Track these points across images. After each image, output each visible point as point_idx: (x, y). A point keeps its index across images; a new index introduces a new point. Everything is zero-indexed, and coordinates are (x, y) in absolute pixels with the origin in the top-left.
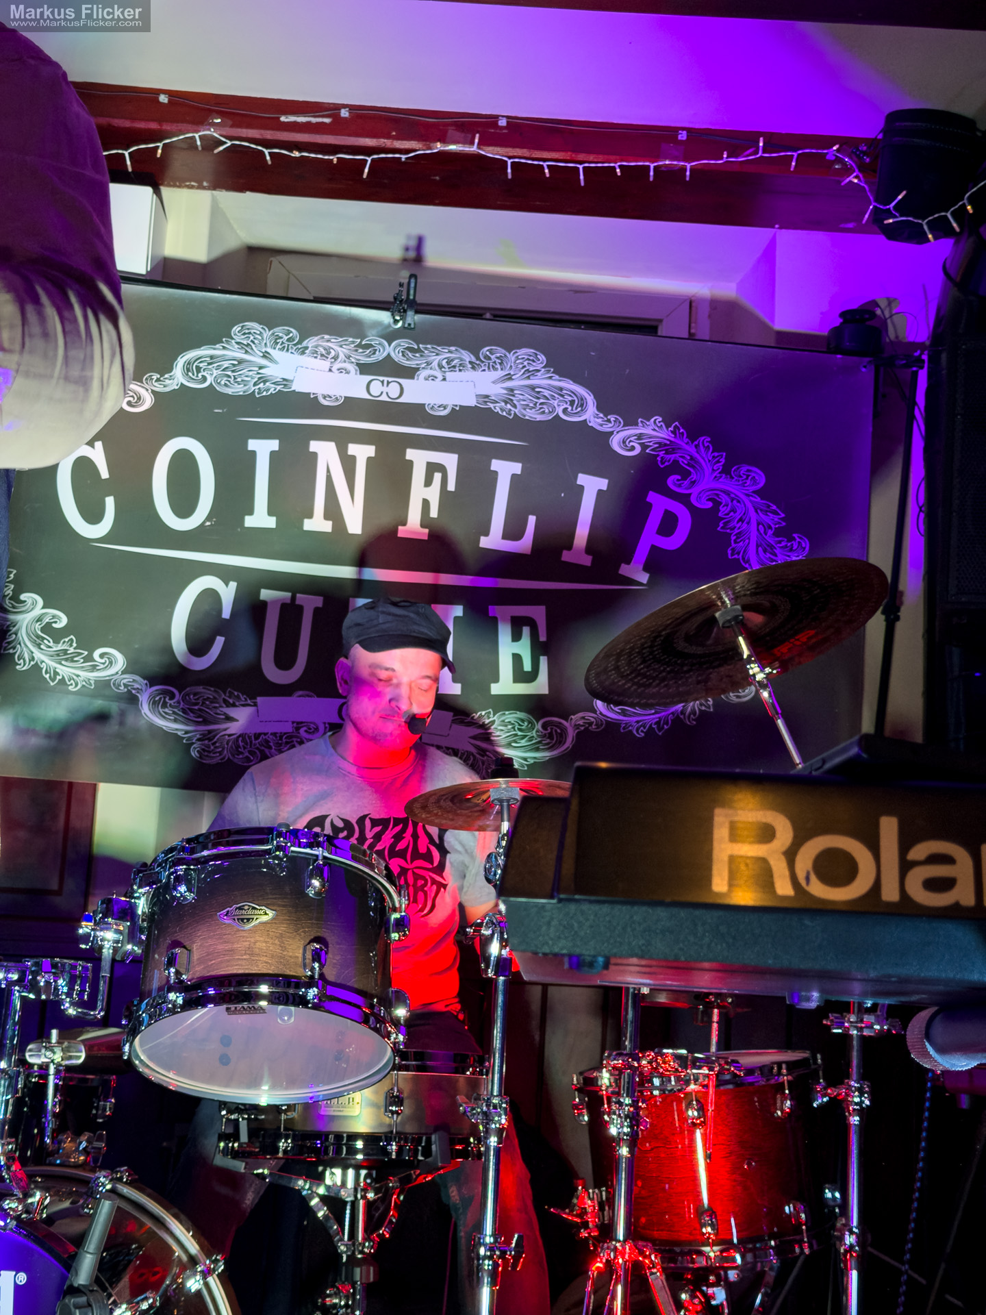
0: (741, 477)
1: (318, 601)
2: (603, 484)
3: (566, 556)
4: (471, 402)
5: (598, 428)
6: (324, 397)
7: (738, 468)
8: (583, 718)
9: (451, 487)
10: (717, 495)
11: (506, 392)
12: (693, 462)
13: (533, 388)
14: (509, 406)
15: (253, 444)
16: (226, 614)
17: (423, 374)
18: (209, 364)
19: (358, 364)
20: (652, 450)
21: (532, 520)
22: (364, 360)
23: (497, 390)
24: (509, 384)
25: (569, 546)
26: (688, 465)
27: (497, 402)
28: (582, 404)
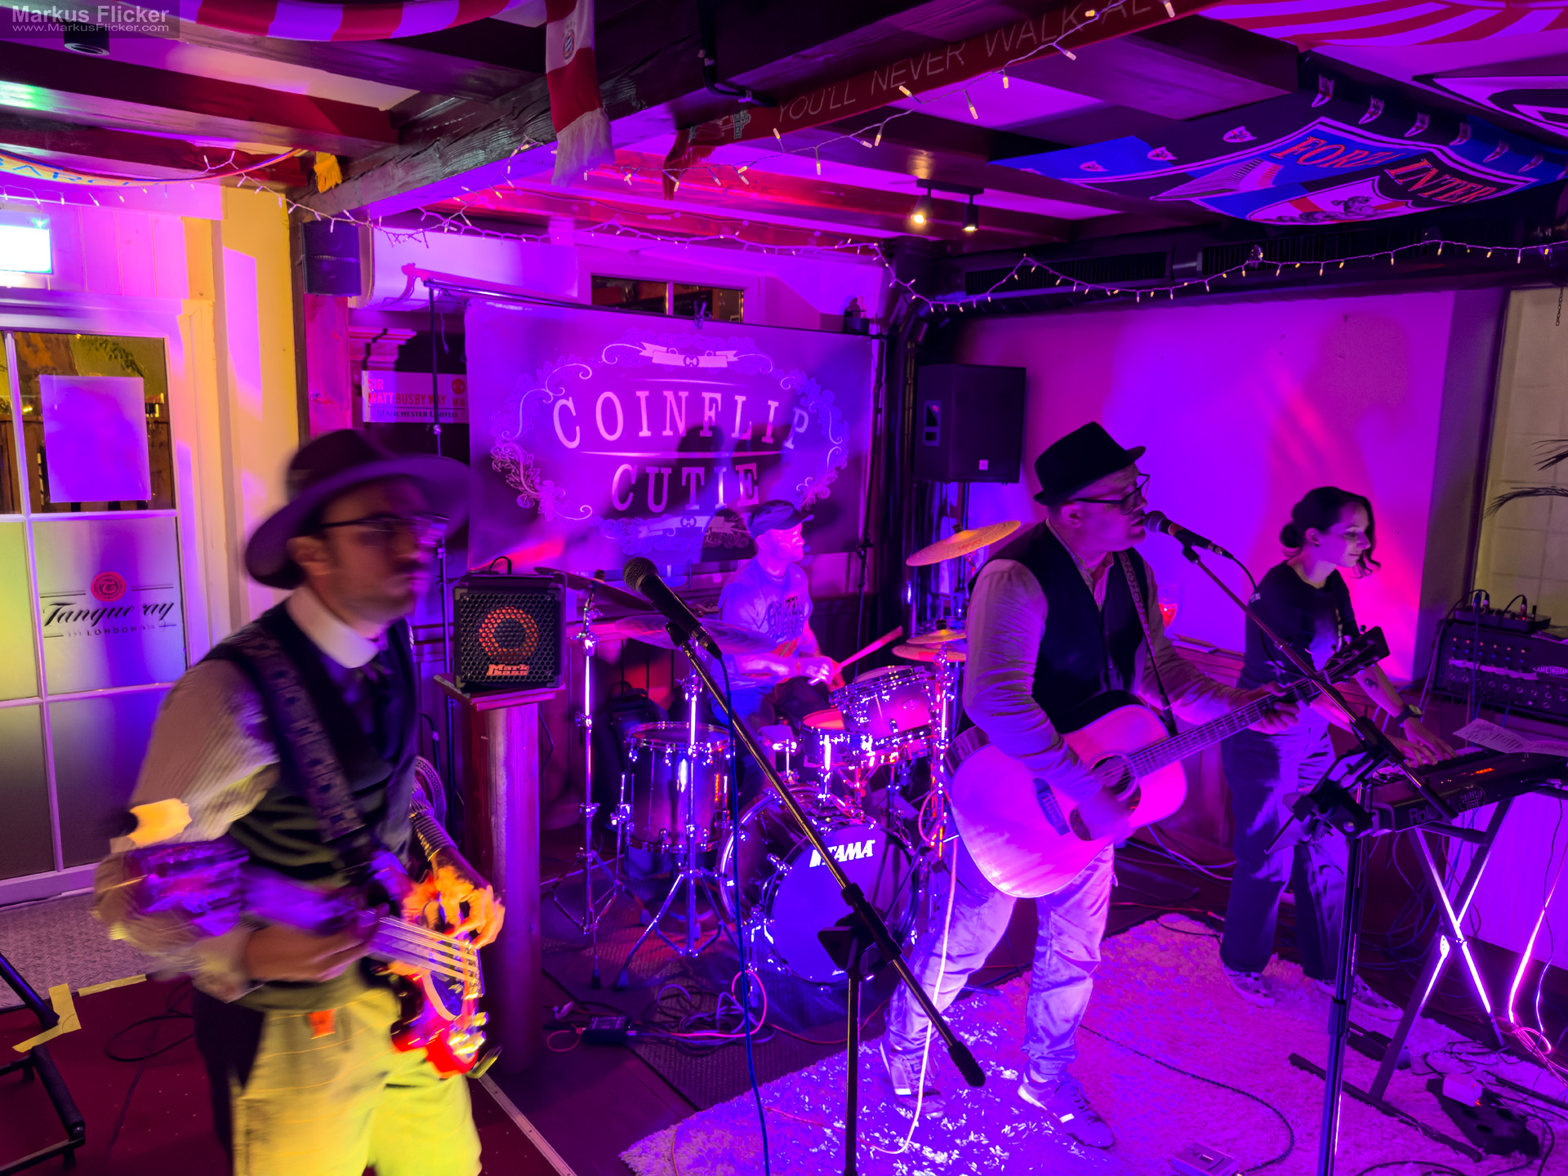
0: (826, 396)
1: (670, 471)
2: (777, 404)
3: (764, 440)
5: (775, 377)
6: (667, 367)
7: (825, 392)
9: (719, 408)
11: (738, 360)
13: (749, 357)
15: (638, 393)
16: (633, 482)
17: (707, 353)
20: (795, 386)
21: (751, 423)
22: (681, 346)
23: (735, 359)
24: (740, 356)
25: (765, 435)
26: (807, 391)
27: (736, 366)
28: (769, 365)
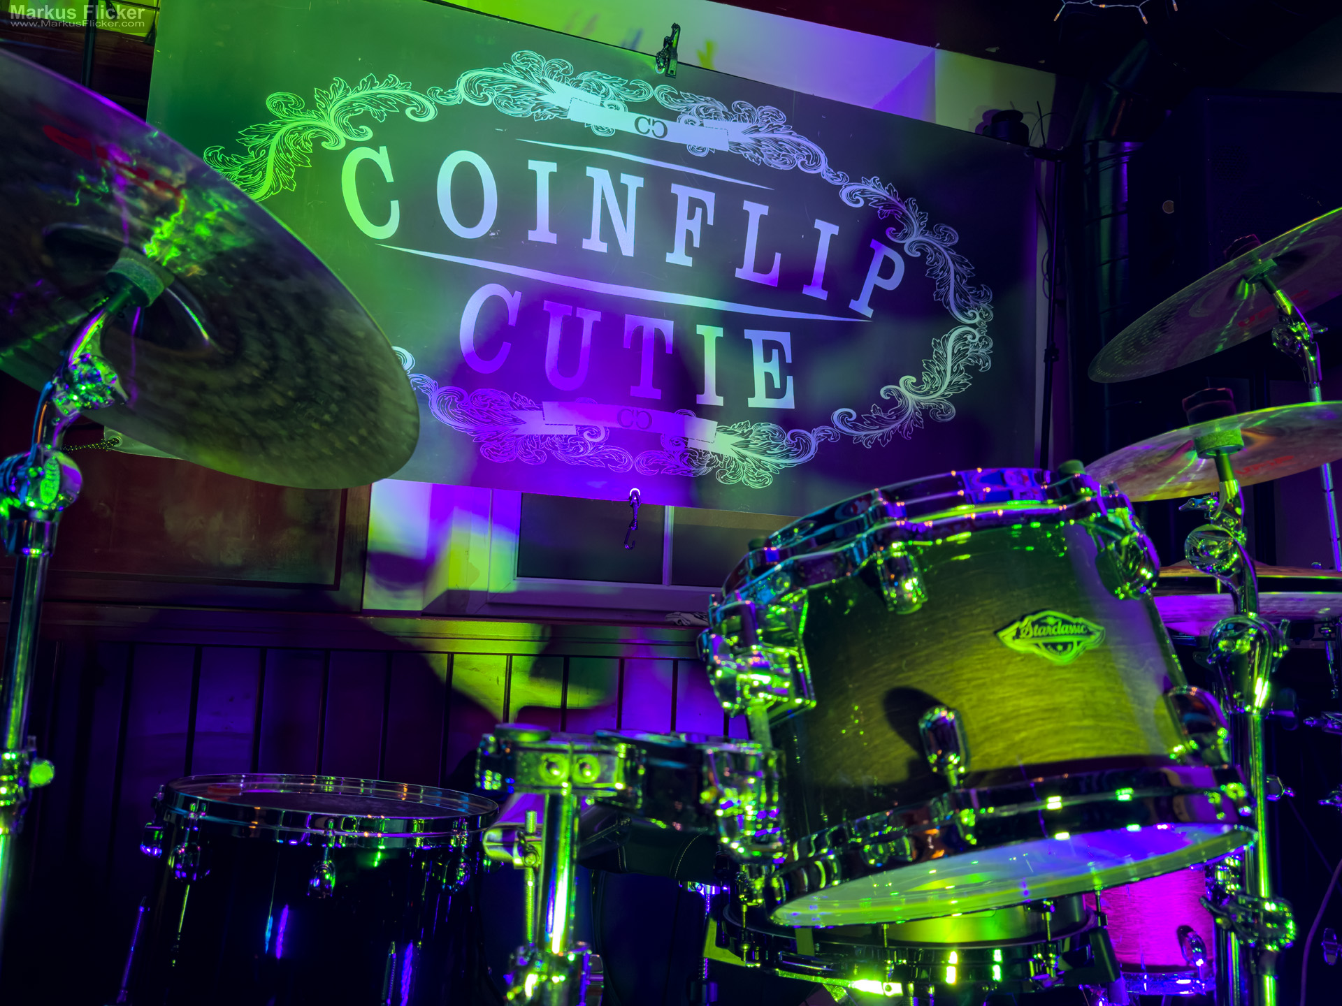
0: (940, 233)
1: (597, 316)
2: (835, 230)
3: (808, 290)
4: (726, 148)
5: (830, 181)
6: (597, 129)
7: (938, 226)
8: (823, 430)
9: (710, 222)
10: (924, 246)
11: (754, 142)
12: (905, 218)
13: (776, 141)
14: (757, 155)
15: (533, 165)
16: (512, 321)
17: (685, 117)
18: (490, 85)
19: (626, 103)
20: (874, 204)
21: (778, 256)
22: (632, 99)
23: (747, 140)
24: (757, 135)
25: (809, 281)
26: (901, 219)
27: (747, 150)
28: (816, 159)
